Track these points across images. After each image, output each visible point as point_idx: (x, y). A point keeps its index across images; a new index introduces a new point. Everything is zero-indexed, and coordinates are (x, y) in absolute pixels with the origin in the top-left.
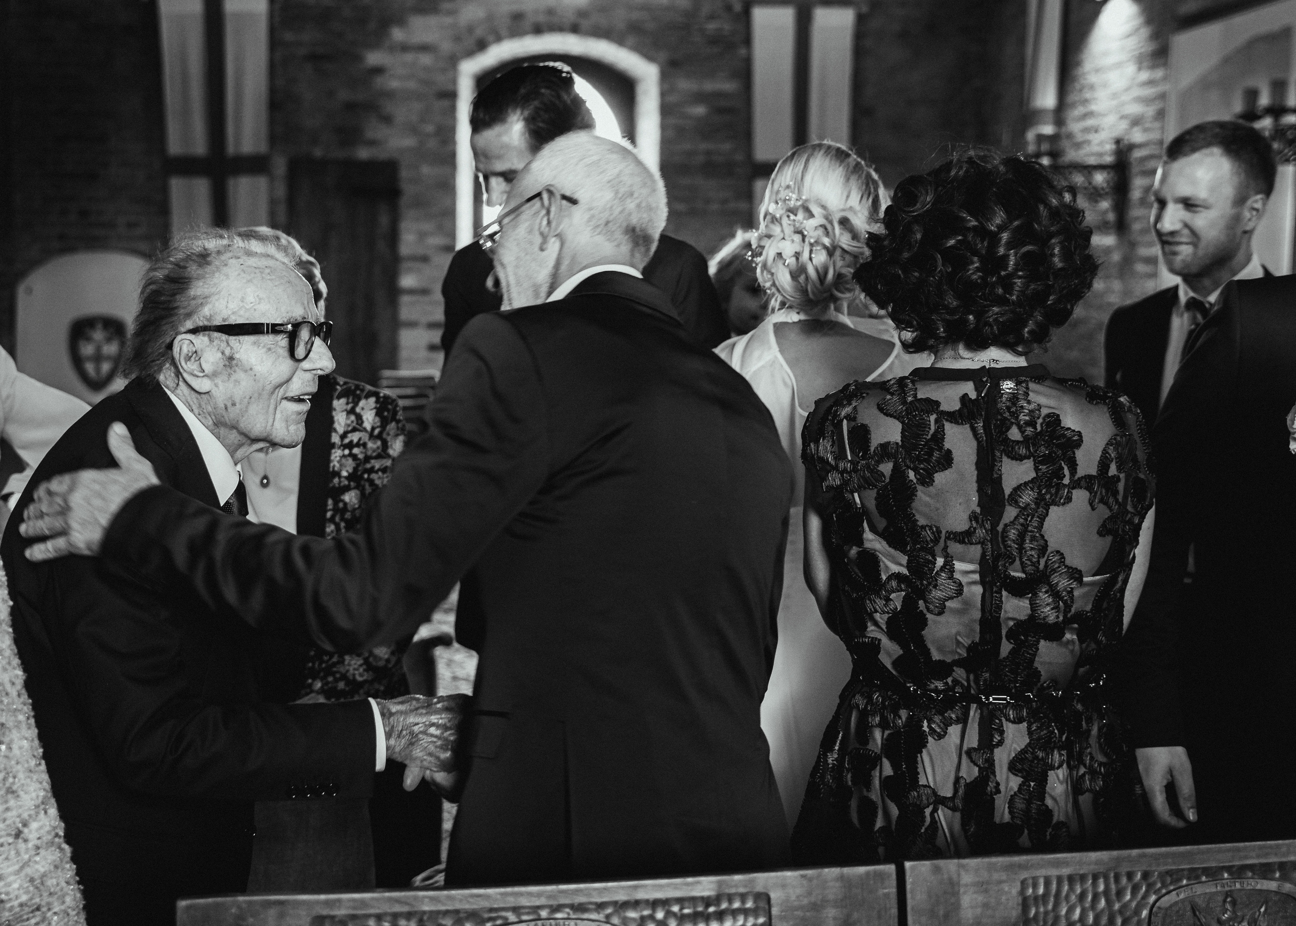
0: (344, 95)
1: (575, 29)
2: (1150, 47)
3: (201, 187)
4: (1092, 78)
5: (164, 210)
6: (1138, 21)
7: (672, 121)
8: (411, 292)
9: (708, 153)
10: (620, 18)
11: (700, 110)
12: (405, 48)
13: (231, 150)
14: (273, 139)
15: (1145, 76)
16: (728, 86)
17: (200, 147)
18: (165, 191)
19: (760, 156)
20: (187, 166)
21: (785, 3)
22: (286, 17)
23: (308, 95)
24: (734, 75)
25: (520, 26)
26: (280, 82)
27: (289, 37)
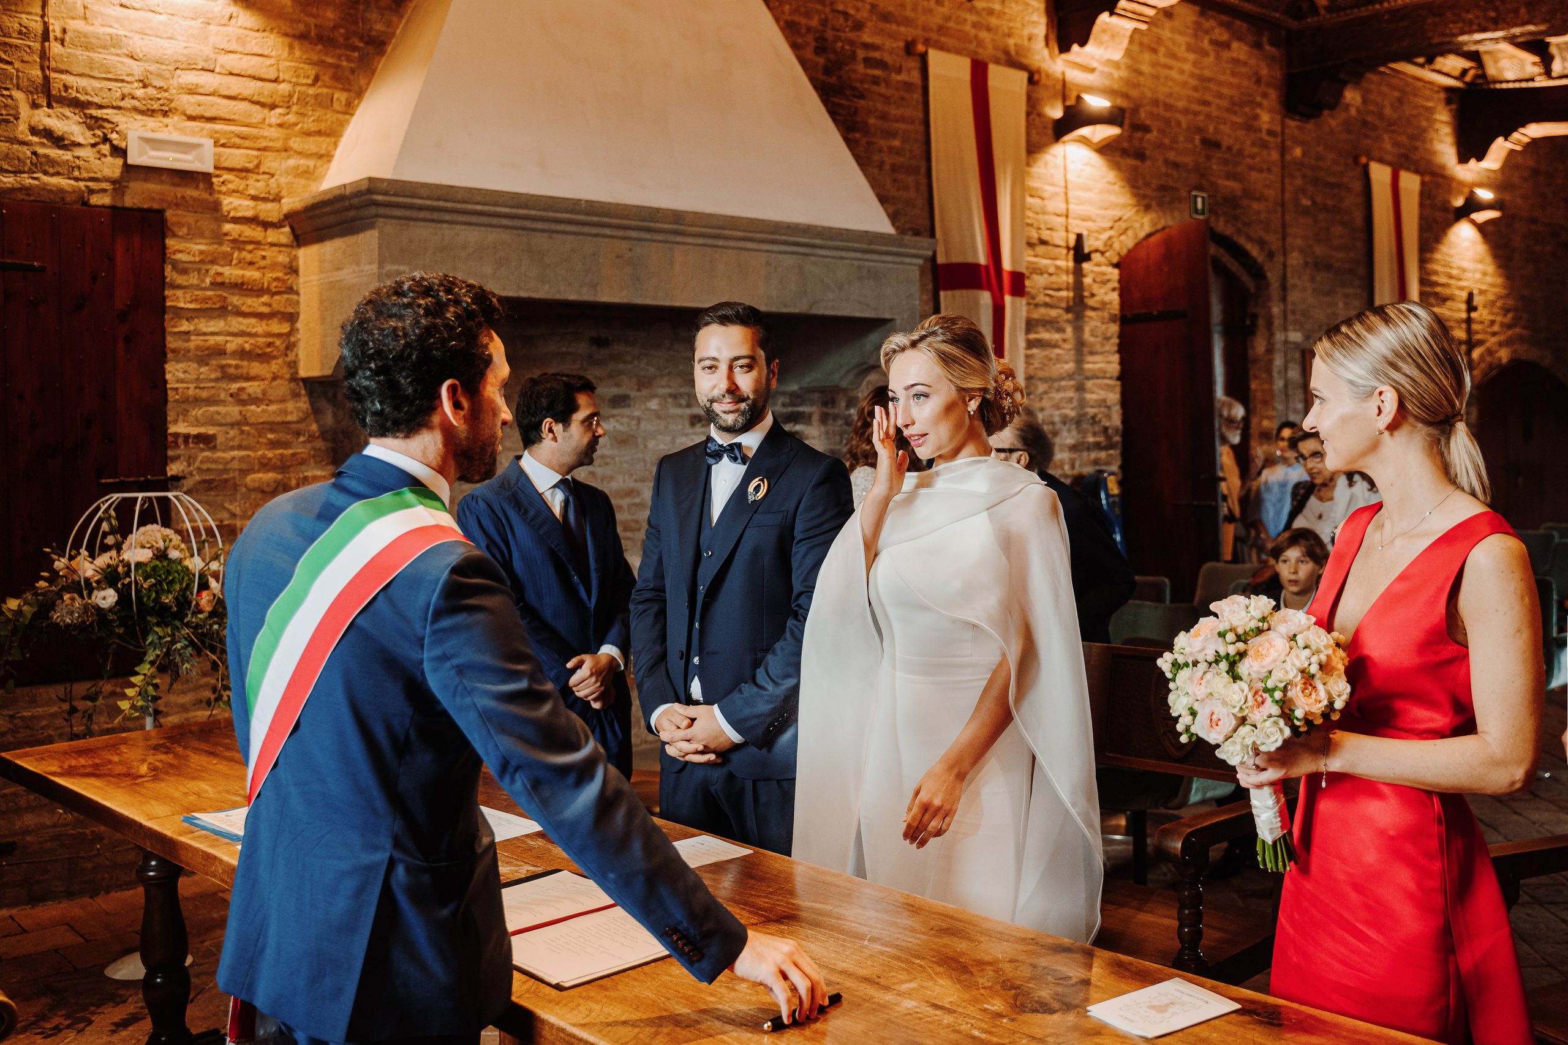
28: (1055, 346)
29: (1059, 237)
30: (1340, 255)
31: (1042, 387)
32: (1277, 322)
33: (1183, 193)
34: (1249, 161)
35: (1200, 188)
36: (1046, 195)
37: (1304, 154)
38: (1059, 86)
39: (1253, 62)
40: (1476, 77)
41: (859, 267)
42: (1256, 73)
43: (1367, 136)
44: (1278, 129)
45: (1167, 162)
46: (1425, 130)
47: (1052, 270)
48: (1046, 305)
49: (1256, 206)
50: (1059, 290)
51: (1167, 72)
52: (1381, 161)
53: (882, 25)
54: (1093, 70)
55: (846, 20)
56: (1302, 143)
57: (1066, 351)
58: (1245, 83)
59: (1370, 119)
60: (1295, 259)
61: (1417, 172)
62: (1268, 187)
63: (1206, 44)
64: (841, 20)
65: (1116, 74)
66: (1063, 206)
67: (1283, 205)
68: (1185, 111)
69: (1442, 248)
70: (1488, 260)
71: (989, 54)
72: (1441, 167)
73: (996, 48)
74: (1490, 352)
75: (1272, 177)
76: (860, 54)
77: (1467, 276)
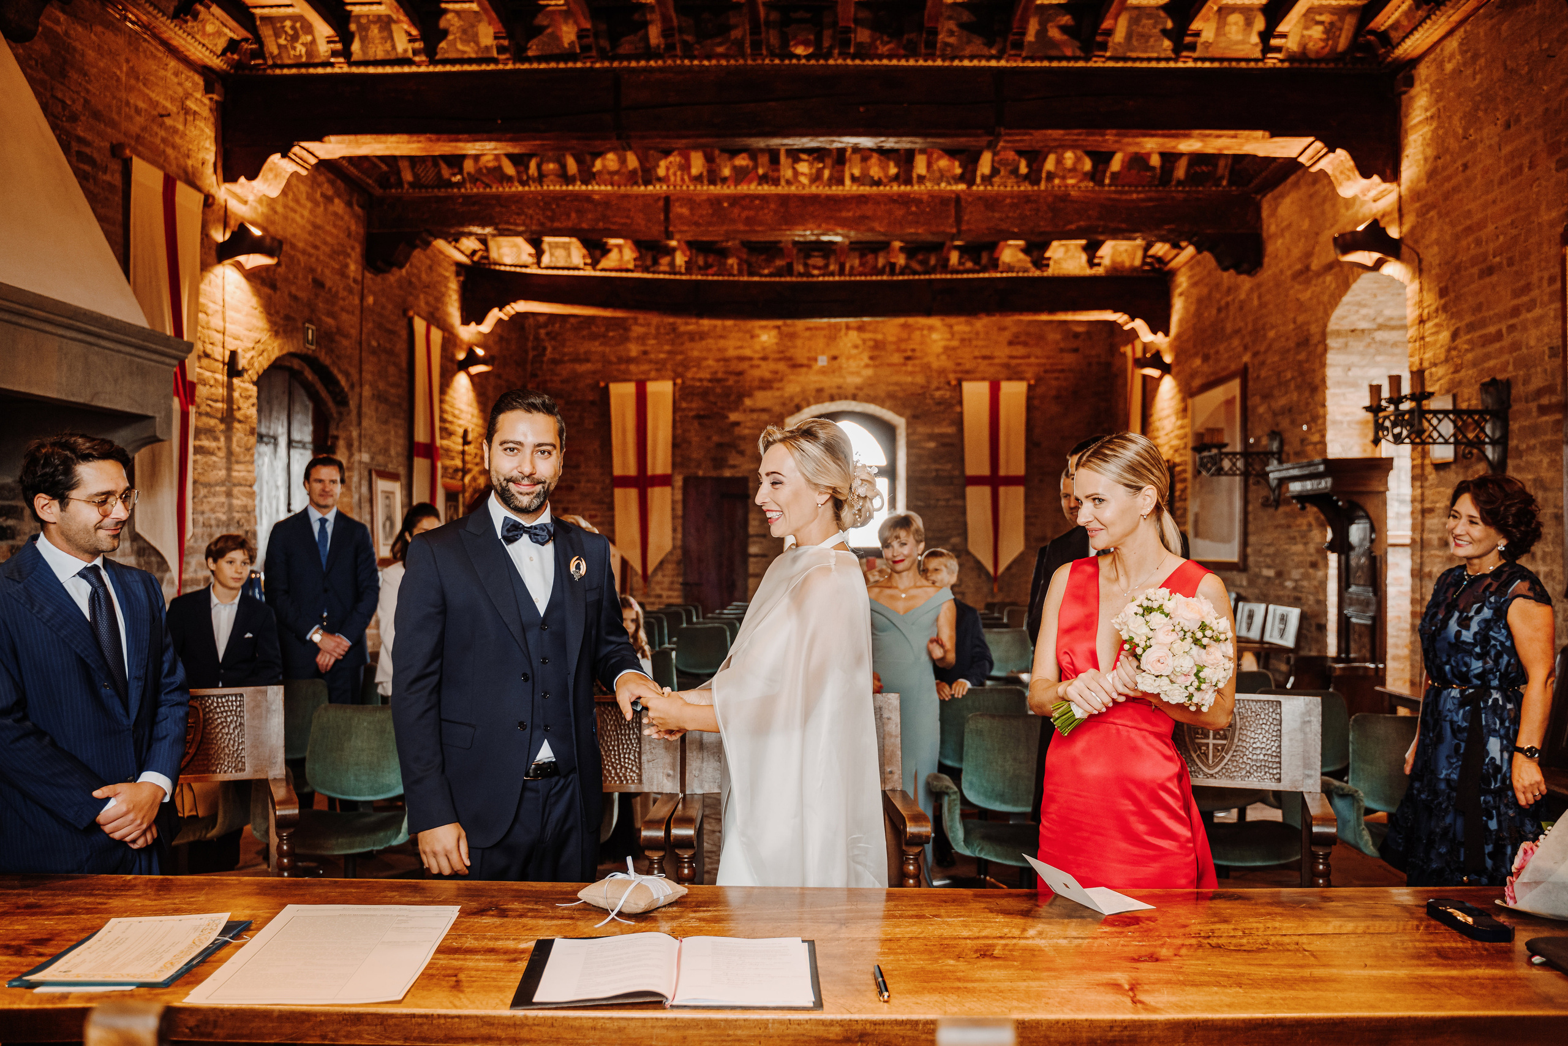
0: (717, 439)
1: (854, 398)
2: (1182, 405)
3: (633, 493)
4: (1157, 424)
5: (611, 507)
6: (1176, 390)
7: (915, 451)
8: (756, 556)
9: (937, 470)
10: (881, 391)
11: (932, 445)
12: (753, 411)
13: (650, 473)
14: (674, 465)
15: (1179, 423)
16: (950, 430)
17: (632, 471)
18: (612, 495)
19: (971, 470)
20: (624, 482)
21: (983, 379)
22: (682, 394)
23: (695, 440)
24: (952, 423)
25: (820, 396)
26: (679, 432)
27: (684, 405)
28: (213, 454)
29: (218, 352)
30: (393, 391)
31: (203, 492)
32: (356, 444)
33: (300, 325)
34: (341, 303)
35: (310, 321)
36: (209, 312)
37: (375, 302)
38: (222, 212)
39: (346, 217)
40: (482, 257)
41: (131, 363)
42: (348, 228)
43: (411, 294)
44: (359, 278)
45: (290, 294)
46: (443, 295)
47: (212, 382)
48: (207, 414)
49: (345, 343)
50: (216, 401)
51: (291, 215)
52: (419, 315)
53: (94, 122)
54: (245, 202)
55: (63, 109)
56: (374, 294)
57: (219, 459)
58: (341, 235)
59: (413, 279)
60: (367, 392)
61: (438, 327)
62: (352, 327)
63: (318, 195)
64: (59, 109)
65: (260, 209)
66: (221, 323)
67: (360, 343)
68: (304, 252)
69: (450, 392)
70: (475, 404)
71: (173, 169)
72: (452, 326)
73: (178, 166)
74: (474, 479)
75: (355, 320)
76: (75, 146)
77: (463, 416)
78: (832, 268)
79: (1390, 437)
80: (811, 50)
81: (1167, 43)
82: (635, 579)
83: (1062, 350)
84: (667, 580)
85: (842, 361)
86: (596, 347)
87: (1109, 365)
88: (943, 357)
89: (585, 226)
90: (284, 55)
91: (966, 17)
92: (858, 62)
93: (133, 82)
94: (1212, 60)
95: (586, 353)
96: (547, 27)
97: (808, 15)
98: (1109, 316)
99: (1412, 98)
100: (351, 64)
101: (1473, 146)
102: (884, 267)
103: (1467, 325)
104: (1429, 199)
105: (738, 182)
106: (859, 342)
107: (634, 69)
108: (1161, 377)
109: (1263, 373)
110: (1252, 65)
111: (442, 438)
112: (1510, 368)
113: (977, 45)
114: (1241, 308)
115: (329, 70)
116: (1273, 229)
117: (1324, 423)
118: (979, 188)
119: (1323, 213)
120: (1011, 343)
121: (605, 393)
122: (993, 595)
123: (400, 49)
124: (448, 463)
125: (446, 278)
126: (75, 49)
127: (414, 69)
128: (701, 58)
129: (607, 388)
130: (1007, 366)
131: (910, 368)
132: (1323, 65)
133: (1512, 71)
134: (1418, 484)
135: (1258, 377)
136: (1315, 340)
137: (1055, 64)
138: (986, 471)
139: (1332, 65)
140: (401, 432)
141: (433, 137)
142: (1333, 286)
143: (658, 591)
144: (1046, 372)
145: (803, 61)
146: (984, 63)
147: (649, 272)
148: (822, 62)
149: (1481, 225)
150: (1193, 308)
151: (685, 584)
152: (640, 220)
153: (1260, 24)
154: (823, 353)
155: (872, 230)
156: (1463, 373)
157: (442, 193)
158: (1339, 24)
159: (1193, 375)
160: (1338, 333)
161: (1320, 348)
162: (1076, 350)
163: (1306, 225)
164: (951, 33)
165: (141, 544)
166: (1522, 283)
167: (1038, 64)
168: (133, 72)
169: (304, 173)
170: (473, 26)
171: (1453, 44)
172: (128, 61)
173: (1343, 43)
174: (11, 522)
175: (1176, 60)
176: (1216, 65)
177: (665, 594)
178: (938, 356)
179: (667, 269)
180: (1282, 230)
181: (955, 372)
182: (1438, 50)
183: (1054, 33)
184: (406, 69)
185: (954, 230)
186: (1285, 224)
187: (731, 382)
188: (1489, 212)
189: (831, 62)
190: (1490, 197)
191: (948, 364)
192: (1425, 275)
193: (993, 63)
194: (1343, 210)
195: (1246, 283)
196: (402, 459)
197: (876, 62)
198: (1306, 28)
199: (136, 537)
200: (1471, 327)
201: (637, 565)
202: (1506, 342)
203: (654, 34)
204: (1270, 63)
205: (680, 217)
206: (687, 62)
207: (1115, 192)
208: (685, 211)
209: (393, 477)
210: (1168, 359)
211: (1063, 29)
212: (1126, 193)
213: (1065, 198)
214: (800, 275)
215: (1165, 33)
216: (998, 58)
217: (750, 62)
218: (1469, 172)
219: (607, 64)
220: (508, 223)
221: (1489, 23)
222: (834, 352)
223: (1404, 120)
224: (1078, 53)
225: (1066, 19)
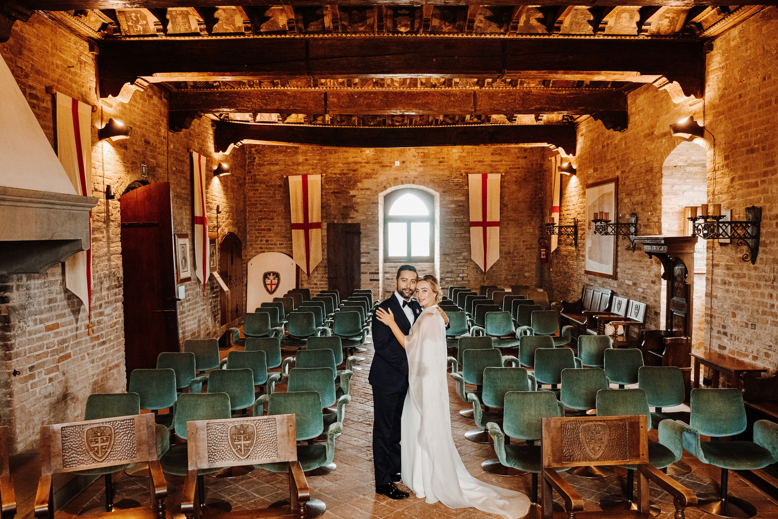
0: (343, 204)
1: (414, 182)
2: (583, 191)
3: (302, 232)
4: (568, 199)
5: (291, 239)
6: (579, 183)
7: (444, 209)
8: (364, 263)
9: (455, 219)
10: (428, 178)
11: (453, 206)
12: (362, 189)
13: (310, 222)
14: (322, 218)
15: (581, 200)
16: (463, 198)
17: (301, 221)
18: (291, 233)
19: (472, 220)
20: (297, 226)
21: (479, 173)
22: (326, 181)
23: (333, 204)
24: (463, 195)
25: (397, 181)
26: (324, 200)
27: (327, 187)
28: (101, 240)
29: (101, 187)
30: (183, 192)
33: (139, 165)
34: (158, 150)
35: (144, 163)
36: (96, 167)
37: (174, 147)
38: (100, 113)
39: (159, 105)
40: (225, 117)
41: (69, 214)
42: (160, 111)
43: (191, 140)
44: (166, 136)
45: (134, 150)
46: (206, 138)
47: (99, 203)
48: (98, 221)
49: (161, 171)
50: (102, 213)
52: (195, 151)
53: (37, 76)
54: (112, 107)
55: (22, 72)
56: (173, 143)
57: (104, 243)
58: (157, 115)
59: (193, 133)
61: (204, 155)
62: (163, 162)
63: (146, 97)
64: (20, 72)
65: (118, 108)
66: (102, 172)
67: (168, 170)
68: (139, 127)
69: (210, 187)
70: (222, 192)
71: (76, 95)
72: (211, 153)
73: (78, 93)
74: (223, 230)
75: (165, 158)
76: (28, 91)
77: (217, 199)
78: (406, 121)
79: (701, 234)
80: (408, 29)
81: (590, 27)
82: (303, 275)
83: (518, 158)
84: (319, 276)
85: (407, 163)
86: (281, 157)
87: (542, 165)
88: (459, 161)
89: (283, 108)
90: (131, 30)
91: (489, 13)
92: (432, 35)
93: (55, 51)
94: (612, 35)
95: (276, 160)
96: (271, 17)
97: (407, 12)
98: (545, 145)
99: (711, 56)
100: (167, 35)
101: (745, 86)
102: (432, 121)
103: (739, 177)
104: (720, 109)
105: (362, 86)
106: (416, 154)
107: (316, 39)
108: (571, 176)
109: (627, 182)
110: (632, 38)
111: (207, 212)
112: (762, 201)
113: (494, 27)
114: (615, 148)
115: (155, 38)
116: (633, 110)
117: (661, 213)
118: (486, 89)
119: (661, 107)
120: (492, 154)
121: (286, 181)
122: (484, 282)
123: (193, 28)
124: (210, 224)
125: (207, 128)
126: (26, 39)
127: (200, 38)
128: (352, 33)
129: (287, 178)
130: (491, 166)
131: (441, 167)
132: (668, 38)
133: (767, 51)
134: (711, 251)
135: (624, 184)
136: (655, 170)
137: (533, 37)
138: (480, 219)
139: (672, 38)
140: (188, 212)
141: (211, 73)
142: (667, 144)
143: (315, 282)
144: (510, 168)
145: (404, 35)
146: (497, 36)
147: (311, 124)
148: (414, 35)
149: (748, 127)
150: (589, 143)
151: (329, 278)
152: (311, 104)
153: (637, 18)
154: (398, 160)
155: (431, 110)
156: (736, 200)
157: (209, 90)
158: (677, 18)
159: (588, 178)
160: (668, 168)
161: (658, 175)
162: (525, 158)
163: (652, 111)
164: (481, 22)
165: (70, 294)
166: (770, 160)
167: (524, 37)
168: (55, 46)
169: (142, 90)
170: (232, 16)
171: (735, 32)
172: (51, 40)
173: (678, 28)
174: (6, 294)
175: (594, 35)
176: (614, 38)
177: (318, 283)
178: (456, 160)
179: (321, 122)
180: (639, 111)
181: (465, 169)
182: (727, 34)
183: (533, 22)
184: (196, 38)
185: (473, 110)
186: (640, 108)
187: (351, 175)
188: (753, 121)
189: (419, 35)
190: (754, 114)
191: (462, 165)
192: (717, 147)
193: (502, 36)
194: (672, 107)
195: (618, 135)
196: (189, 226)
197: (442, 36)
198: (660, 20)
199: (66, 291)
200: (741, 178)
201: (304, 268)
202: (761, 187)
203: (327, 21)
204: (641, 37)
205: (333, 103)
206: (344, 35)
207: (554, 90)
208: (335, 100)
209: (184, 236)
210: (575, 167)
211: (538, 20)
212: (560, 91)
213: (529, 93)
214: (390, 125)
215: (589, 22)
216: (504, 34)
217: (376, 35)
218: (742, 99)
219: (302, 36)
220: (243, 106)
221: (756, 25)
222: (404, 159)
223: (707, 67)
224: (545, 32)
225: (540, 15)
